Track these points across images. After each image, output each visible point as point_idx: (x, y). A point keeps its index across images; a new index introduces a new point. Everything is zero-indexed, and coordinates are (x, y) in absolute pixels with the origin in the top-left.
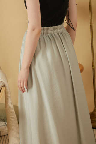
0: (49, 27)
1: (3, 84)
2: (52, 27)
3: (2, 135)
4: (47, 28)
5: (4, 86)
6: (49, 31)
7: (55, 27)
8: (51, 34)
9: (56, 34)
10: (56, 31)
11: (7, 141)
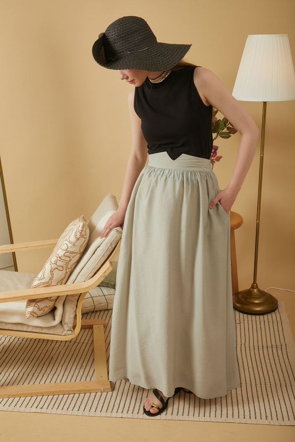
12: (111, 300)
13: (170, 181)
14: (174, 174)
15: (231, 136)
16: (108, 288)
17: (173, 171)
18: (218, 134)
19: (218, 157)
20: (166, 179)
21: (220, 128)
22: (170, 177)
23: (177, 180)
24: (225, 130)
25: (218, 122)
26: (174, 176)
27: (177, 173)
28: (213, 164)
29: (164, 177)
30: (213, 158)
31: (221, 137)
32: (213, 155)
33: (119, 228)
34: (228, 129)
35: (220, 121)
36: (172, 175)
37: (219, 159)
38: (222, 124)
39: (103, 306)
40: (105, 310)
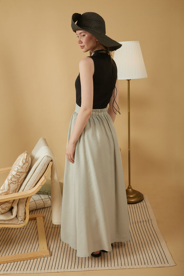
0: (98, 110)
1: (51, 159)
2: (100, 110)
3: (45, 207)
4: (96, 110)
5: (52, 161)
6: (97, 113)
7: (102, 109)
8: (99, 116)
9: (103, 116)
10: (103, 113)
11: (50, 212)
12: (47, 202)
39: (42, 205)
40: (43, 208)
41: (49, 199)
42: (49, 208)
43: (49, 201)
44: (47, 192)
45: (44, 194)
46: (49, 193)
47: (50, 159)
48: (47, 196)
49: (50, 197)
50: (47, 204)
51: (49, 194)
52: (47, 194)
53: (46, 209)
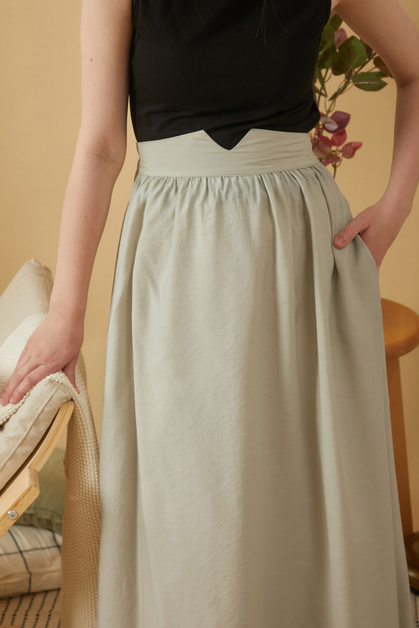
1: (68, 394)
3: (34, 589)
12: (42, 565)
13: (231, 209)
14: (238, 185)
15: (384, 84)
16: (32, 530)
17: (233, 179)
18: (348, 78)
19: (350, 144)
20: (220, 204)
21: (355, 61)
22: (231, 196)
23: (251, 200)
24: (370, 67)
25: (348, 44)
26: (240, 192)
27: (246, 182)
28: (335, 167)
29: (212, 200)
30: (334, 148)
31: (358, 86)
32: (336, 141)
33: (59, 377)
34: (378, 63)
35: (353, 42)
36: (235, 189)
37: (351, 150)
38: (360, 50)
39: (17, 581)
40: (22, 596)
41: (55, 551)
42: (51, 597)
43: (52, 559)
44: (45, 516)
45: (31, 525)
46: (57, 520)
47: (64, 395)
48: (44, 537)
49: (60, 539)
50: (45, 577)
51: (55, 528)
52: (49, 526)
53: (38, 600)
